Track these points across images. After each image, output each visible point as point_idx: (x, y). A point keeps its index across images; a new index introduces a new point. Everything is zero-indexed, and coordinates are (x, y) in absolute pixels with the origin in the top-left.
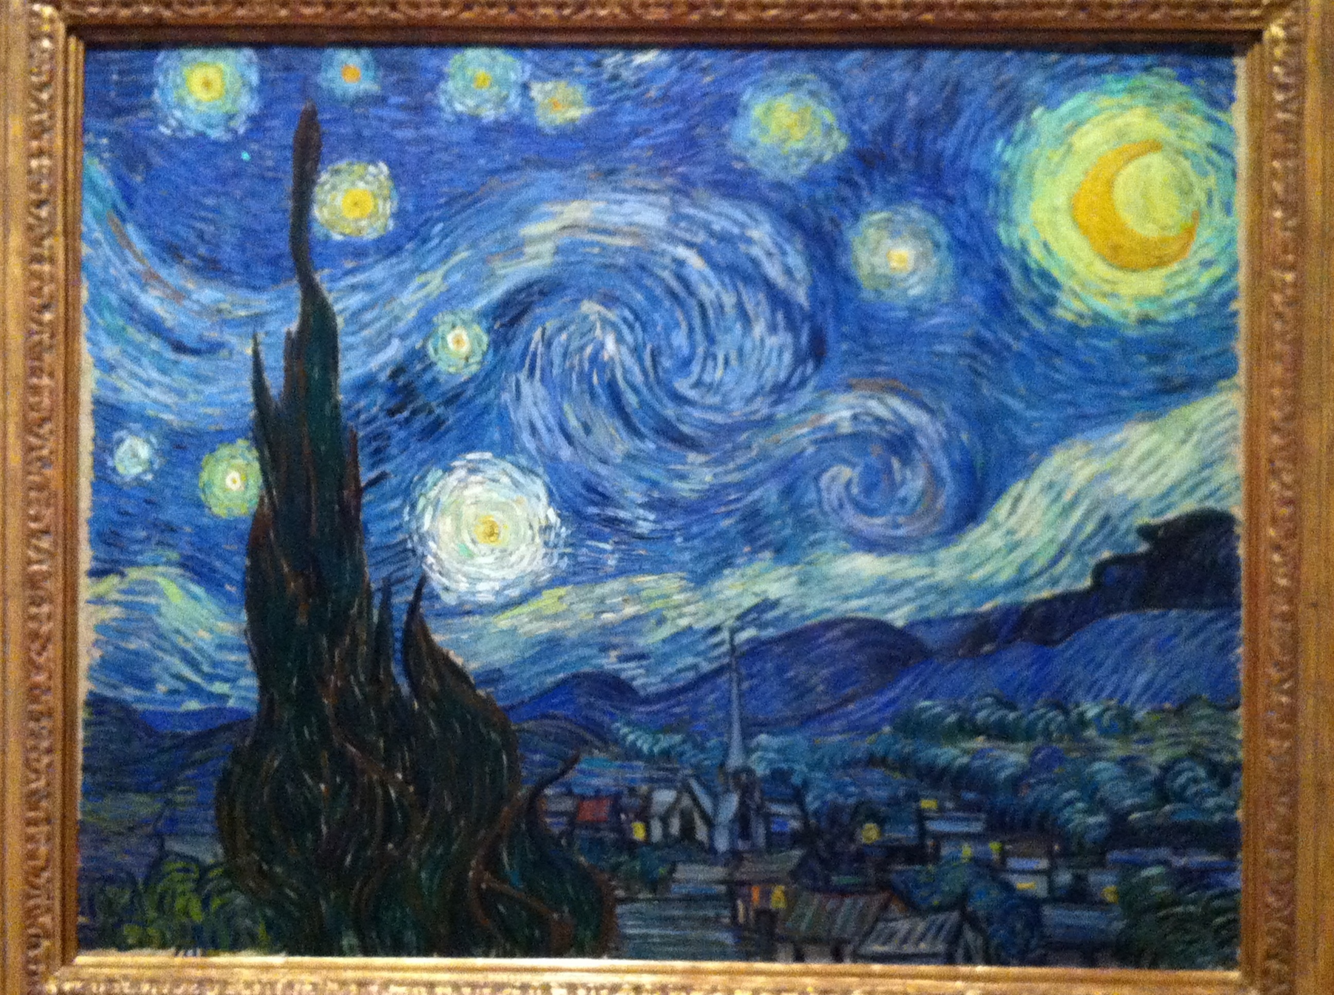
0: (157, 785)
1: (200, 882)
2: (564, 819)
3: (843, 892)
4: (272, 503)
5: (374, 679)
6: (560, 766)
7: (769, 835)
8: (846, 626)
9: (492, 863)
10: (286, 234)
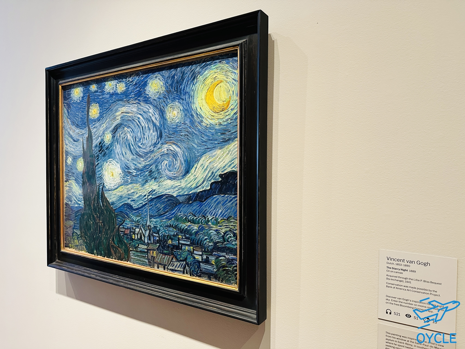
0: (73, 219)
1: (78, 238)
2: (123, 233)
3: (165, 254)
4: (85, 169)
5: (97, 202)
6: (123, 222)
7: (153, 240)
8: (166, 196)
9: (113, 240)
10: (86, 118)
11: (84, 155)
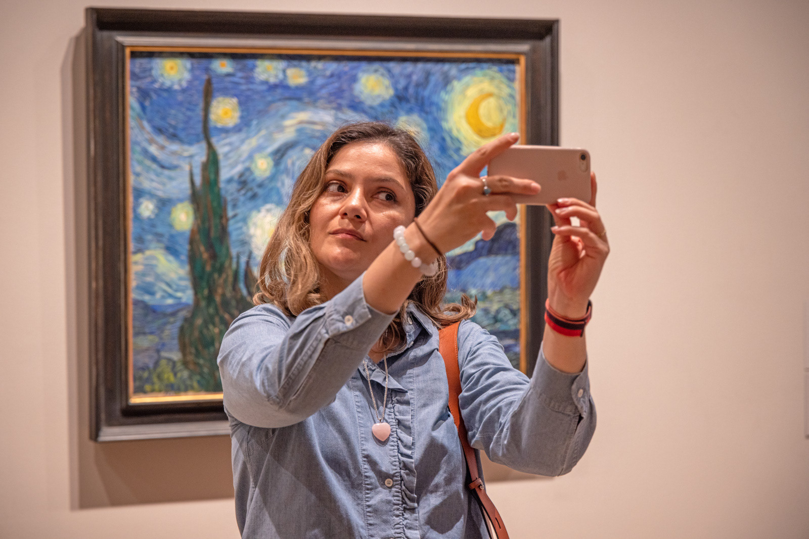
4: (198, 225)
11: (195, 198)
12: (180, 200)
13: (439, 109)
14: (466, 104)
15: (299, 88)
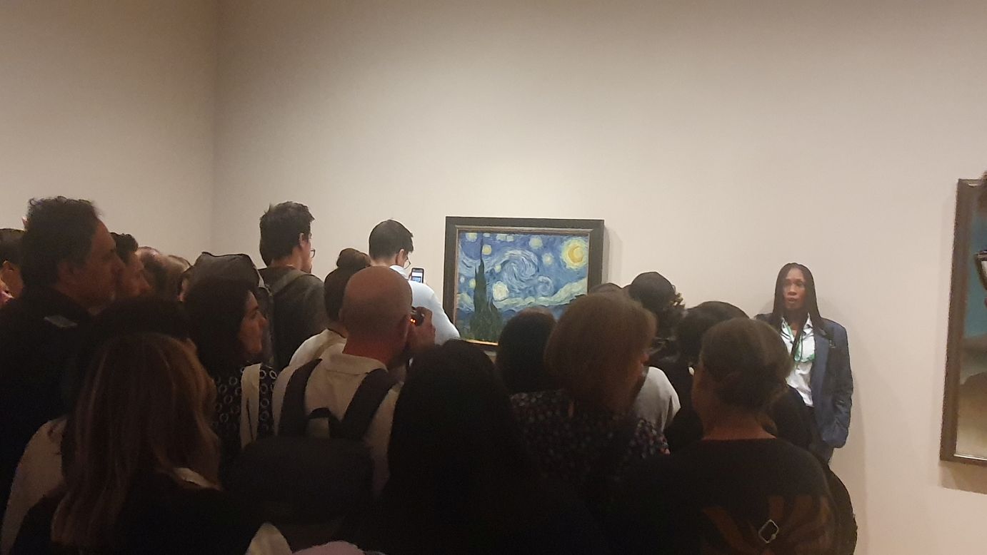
4: (476, 286)
5: (487, 308)
10: (479, 253)
11: (477, 277)
12: (472, 278)
13: (558, 251)
14: (569, 250)
15: (510, 242)
